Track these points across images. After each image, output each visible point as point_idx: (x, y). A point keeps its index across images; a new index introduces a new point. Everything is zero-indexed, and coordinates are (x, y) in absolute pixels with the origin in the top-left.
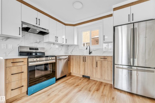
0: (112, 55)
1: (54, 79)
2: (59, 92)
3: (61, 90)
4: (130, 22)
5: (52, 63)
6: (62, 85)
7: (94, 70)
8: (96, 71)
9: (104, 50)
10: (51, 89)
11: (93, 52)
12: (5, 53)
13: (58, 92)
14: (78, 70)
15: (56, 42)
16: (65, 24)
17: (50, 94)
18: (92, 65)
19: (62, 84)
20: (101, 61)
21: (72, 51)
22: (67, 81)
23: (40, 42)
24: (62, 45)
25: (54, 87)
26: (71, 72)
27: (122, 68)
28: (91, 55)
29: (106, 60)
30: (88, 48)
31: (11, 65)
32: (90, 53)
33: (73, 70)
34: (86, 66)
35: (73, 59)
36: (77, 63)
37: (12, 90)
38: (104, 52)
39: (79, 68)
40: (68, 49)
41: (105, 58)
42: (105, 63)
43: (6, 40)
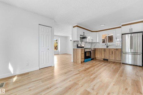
0: (121, 48)
1: (90, 59)
4: (130, 32)
7: (111, 56)
8: (112, 56)
9: (116, 45)
11: (109, 46)
14: (101, 56)
16: (92, 31)
18: (110, 53)
20: (115, 51)
21: (95, 46)
24: (90, 43)
26: (96, 57)
27: (129, 54)
28: (108, 48)
29: (118, 50)
30: (106, 44)
31: (82, 51)
32: (107, 47)
33: (97, 56)
34: (106, 54)
35: (97, 50)
38: (117, 46)
39: (101, 55)
41: (117, 49)
42: (117, 52)
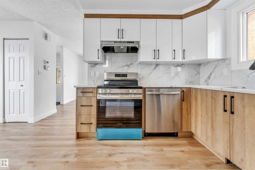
2: (126, 161)
3: (133, 160)
5: (135, 101)
6: (147, 151)
10: (125, 146)
12: (94, 81)
13: (125, 159)
15: (155, 60)
16: (181, 17)
17: (114, 154)
19: (150, 148)
21: (209, 77)
22: (165, 149)
23: (131, 64)
25: (133, 146)
26: (193, 130)
31: (81, 95)
33: (196, 130)
35: (196, 98)
36: (207, 111)
37: (81, 124)
40: (199, 73)
43: (94, 67)
